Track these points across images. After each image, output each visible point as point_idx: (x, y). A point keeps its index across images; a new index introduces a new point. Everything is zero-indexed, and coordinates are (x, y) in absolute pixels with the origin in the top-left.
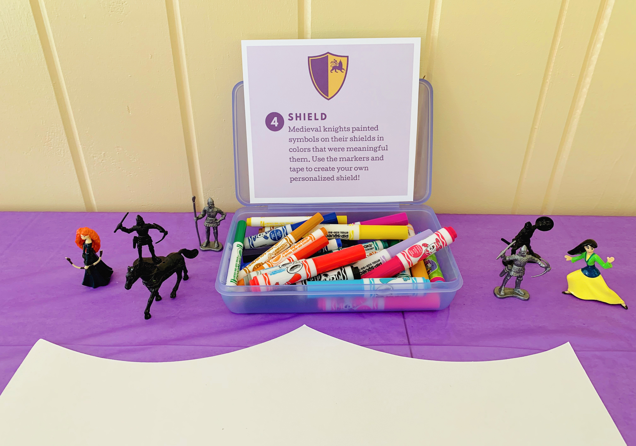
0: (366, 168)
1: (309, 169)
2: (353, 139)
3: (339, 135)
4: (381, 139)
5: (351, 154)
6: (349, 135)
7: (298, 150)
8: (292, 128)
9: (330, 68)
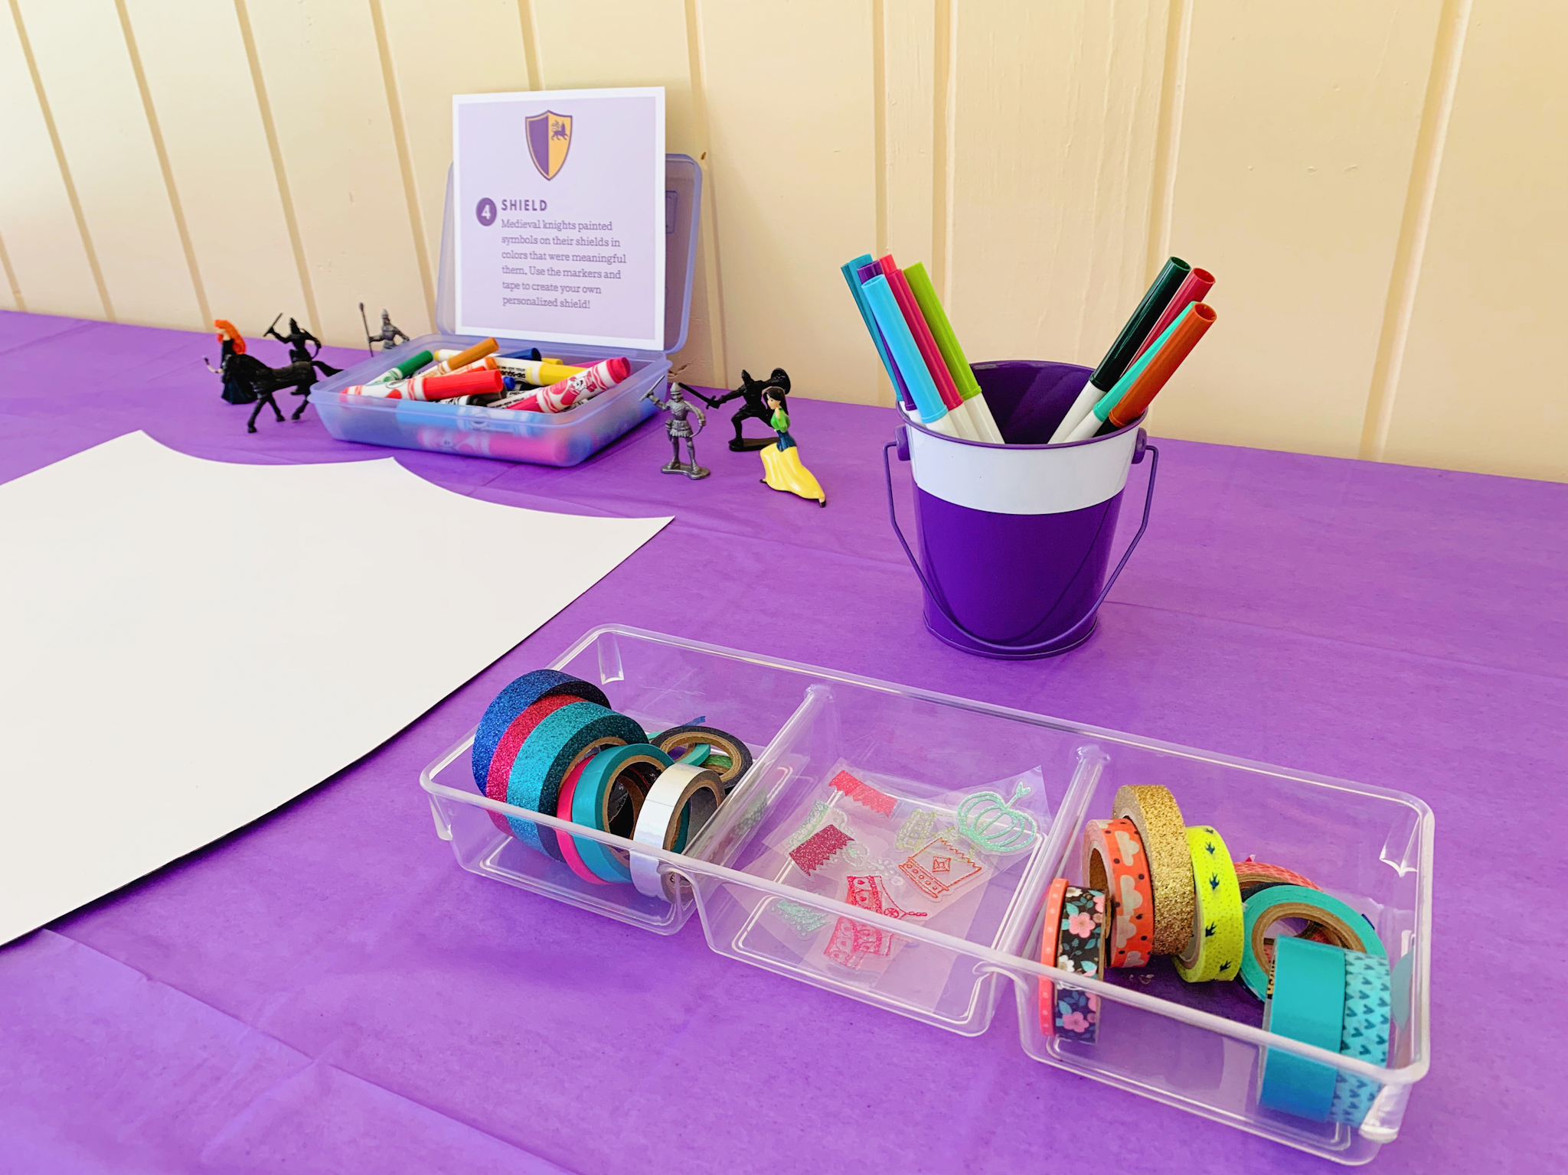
0: (598, 290)
1: (526, 287)
2: (581, 242)
3: (563, 235)
4: (616, 244)
5: (578, 266)
6: (574, 234)
8: (506, 222)
9: (551, 134)
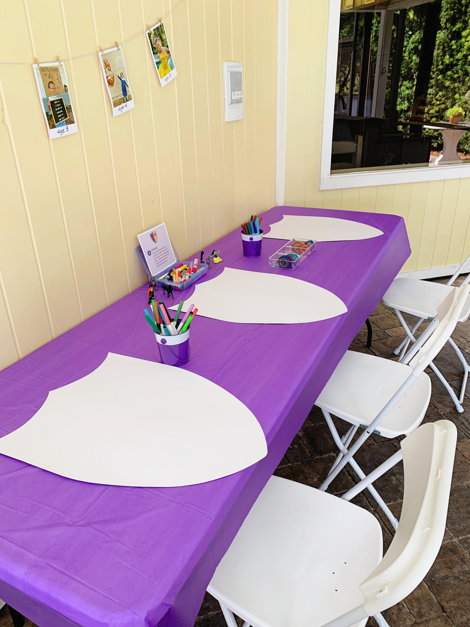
0: (167, 257)
1: (159, 262)
2: (163, 251)
3: (161, 251)
4: (167, 249)
5: (163, 255)
8: (153, 253)
9: (154, 235)
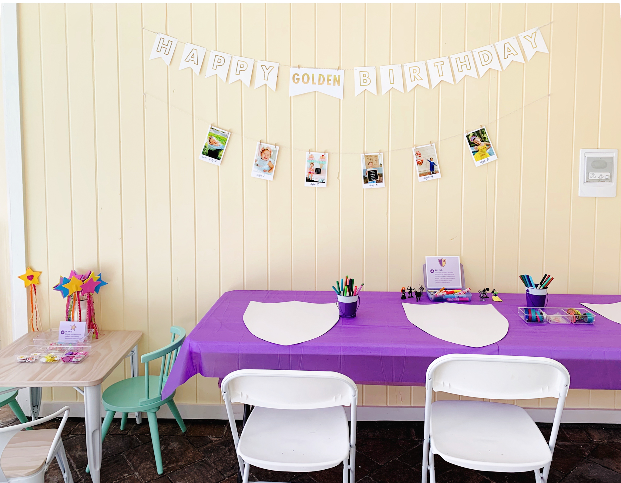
0: (451, 281)
1: (440, 281)
3: (445, 274)
4: (454, 275)
5: (448, 278)
6: (447, 274)
7: (437, 277)
9: (443, 261)
